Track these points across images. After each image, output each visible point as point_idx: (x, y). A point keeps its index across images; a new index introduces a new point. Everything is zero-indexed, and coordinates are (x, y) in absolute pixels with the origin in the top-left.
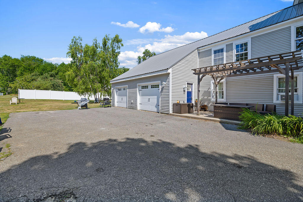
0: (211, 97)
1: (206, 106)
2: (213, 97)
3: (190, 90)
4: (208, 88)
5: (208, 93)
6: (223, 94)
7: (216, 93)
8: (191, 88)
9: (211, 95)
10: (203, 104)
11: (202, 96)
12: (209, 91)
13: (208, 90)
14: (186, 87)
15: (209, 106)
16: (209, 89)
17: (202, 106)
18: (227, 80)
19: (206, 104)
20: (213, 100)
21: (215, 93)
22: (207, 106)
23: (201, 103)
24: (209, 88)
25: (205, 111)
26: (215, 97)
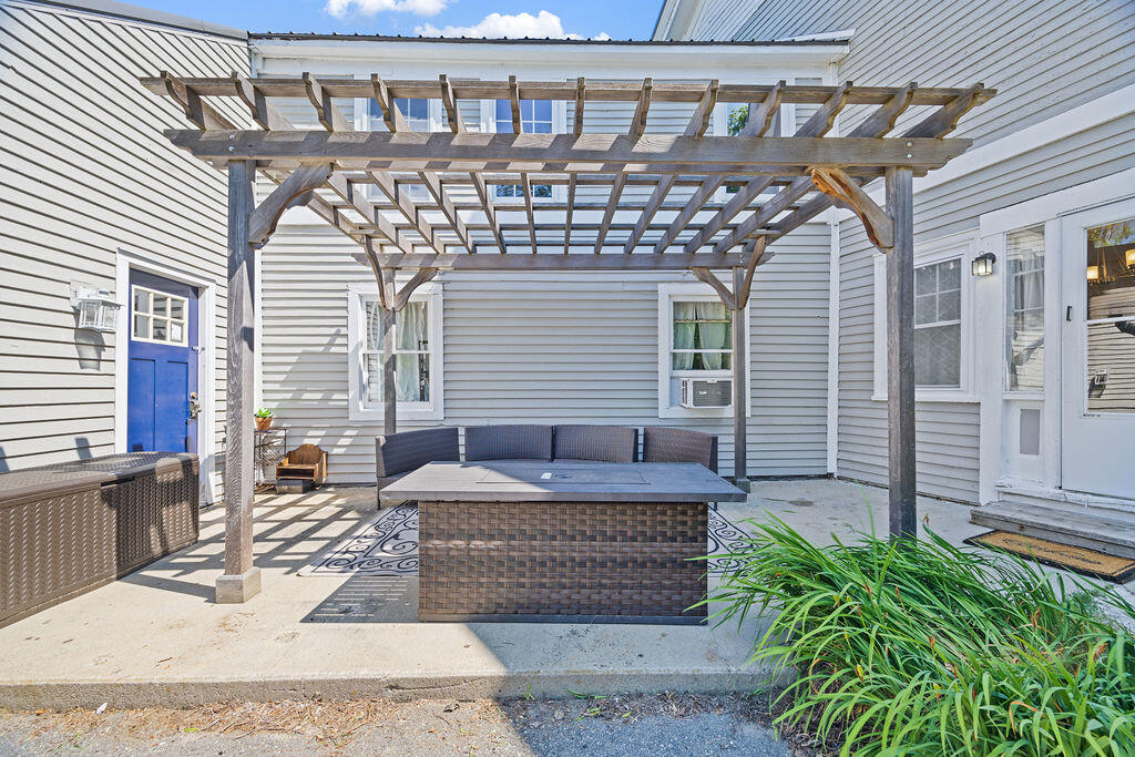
0: (351, 394)
1: (317, 454)
2: (363, 388)
3: (176, 336)
4: (333, 331)
5: (329, 366)
6: (424, 374)
7: (387, 366)
8: (185, 321)
9: (353, 377)
10: (294, 445)
11: (282, 383)
12: (333, 350)
13: (331, 344)
14: (122, 298)
15: (336, 451)
16: (339, 341)
17: (290, 455)
18: (448, 287)
19: (316, 442)
20: (371, 409)
21: (379, 366)
22: (321, 452)
23: (282, 433)
24: (337, 335)
25: (311, 488)
26: (377, 389)
